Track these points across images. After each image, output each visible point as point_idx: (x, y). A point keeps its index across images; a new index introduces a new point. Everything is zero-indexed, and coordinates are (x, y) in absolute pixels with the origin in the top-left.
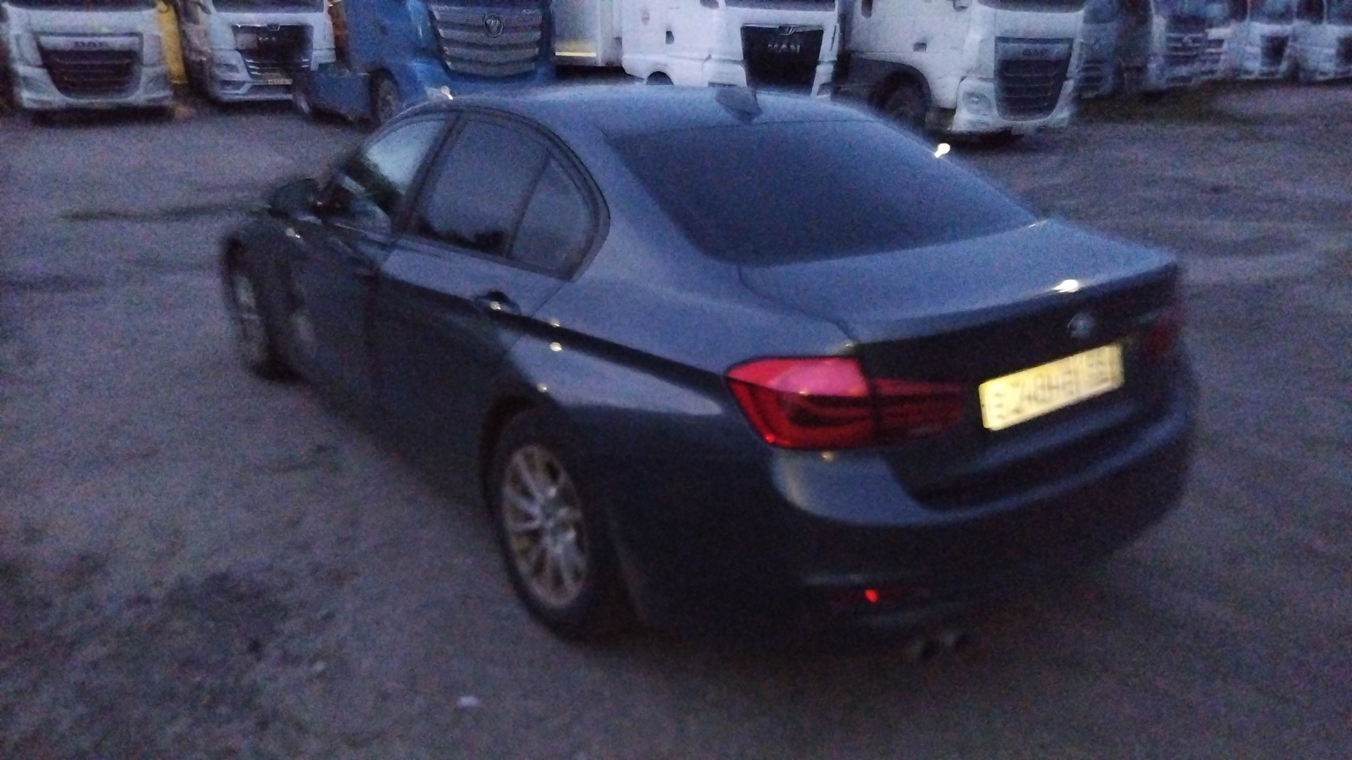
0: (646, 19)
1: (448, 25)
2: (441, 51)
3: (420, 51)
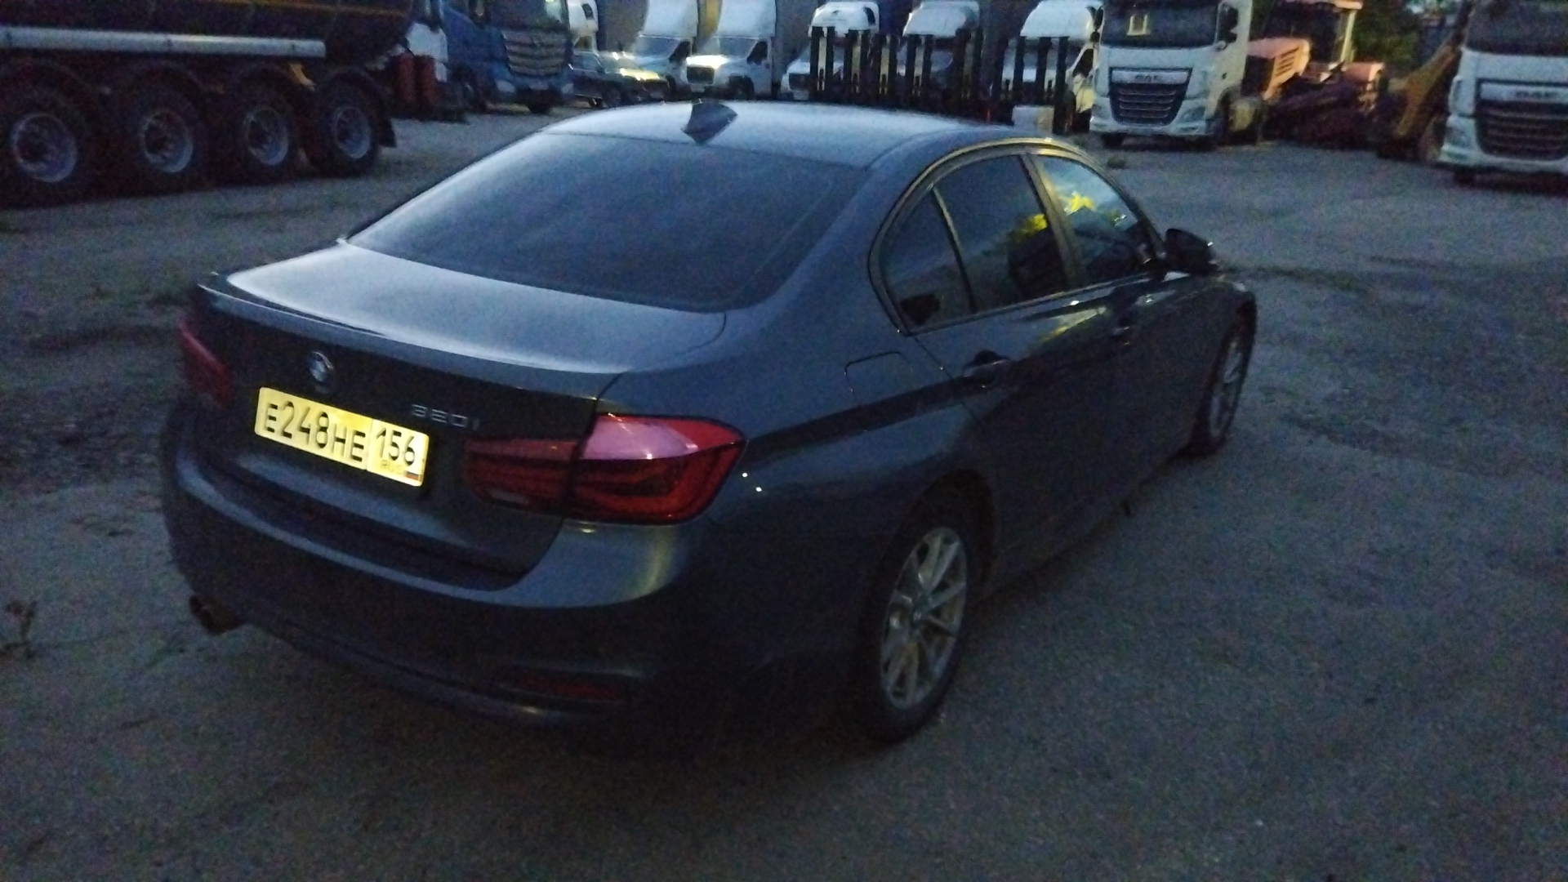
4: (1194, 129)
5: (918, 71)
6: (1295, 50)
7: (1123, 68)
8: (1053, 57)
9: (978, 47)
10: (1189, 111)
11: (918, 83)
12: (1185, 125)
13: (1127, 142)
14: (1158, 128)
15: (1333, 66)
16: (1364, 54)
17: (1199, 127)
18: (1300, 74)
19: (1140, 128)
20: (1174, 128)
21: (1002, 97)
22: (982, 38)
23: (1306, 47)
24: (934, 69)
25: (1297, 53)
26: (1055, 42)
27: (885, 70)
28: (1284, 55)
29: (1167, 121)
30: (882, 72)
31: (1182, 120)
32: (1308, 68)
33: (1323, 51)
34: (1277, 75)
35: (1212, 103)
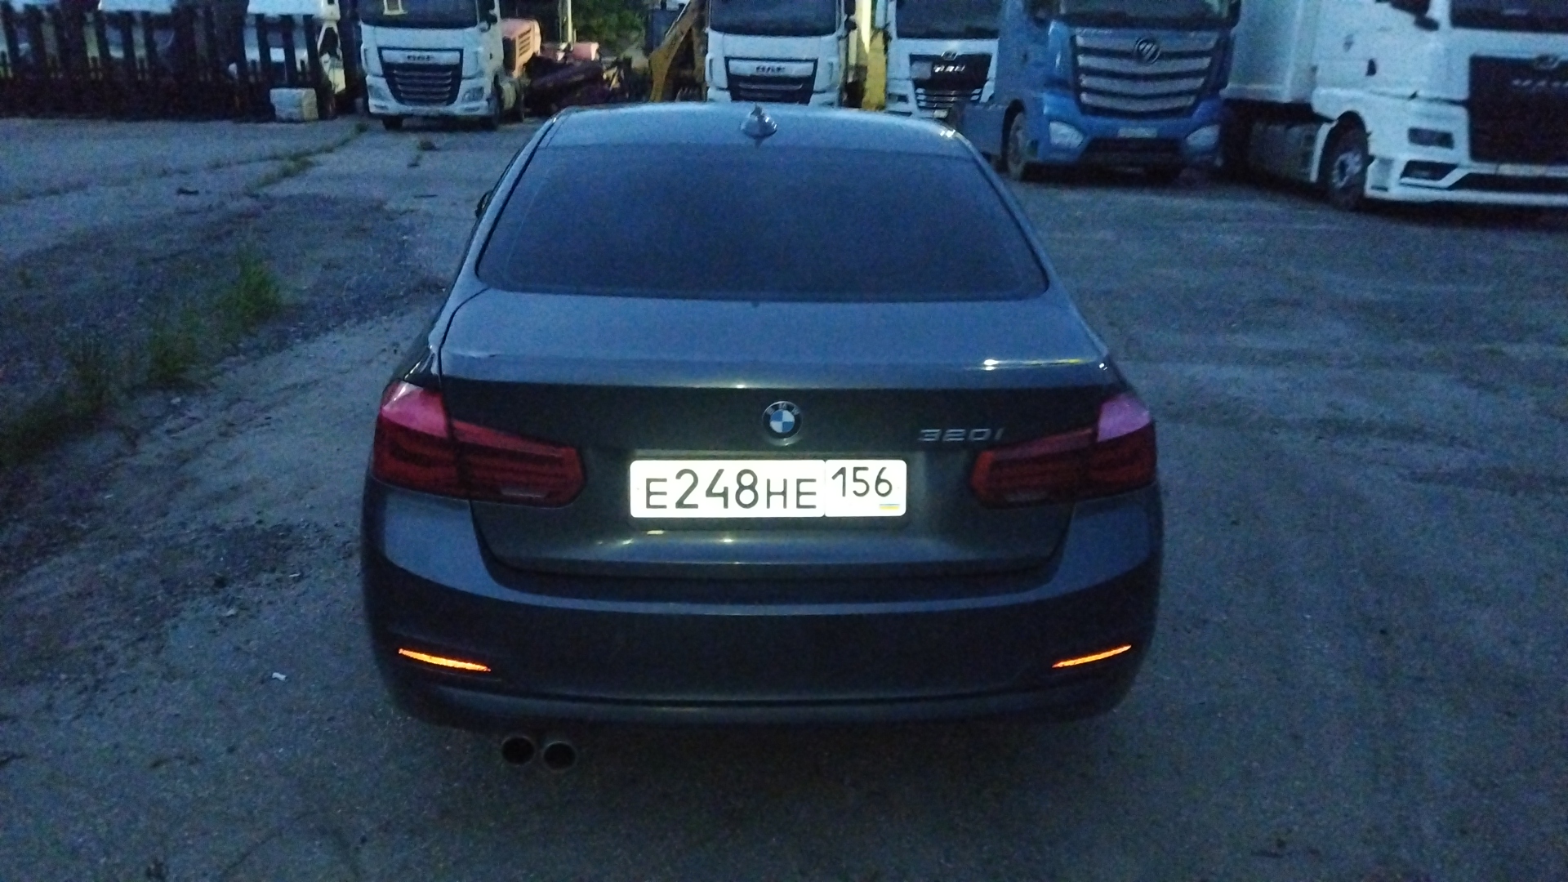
0: (1348, 44)
1: (1087, 51)
2: (1077, 83)
3: (1054, 83)
4: (478, 108)
5: (140, 52)
6: (529, 32)
7: (394, 49)
8: (299, 37)
9: (210, 25)
10: (468, 92)
11: (142, 66)
12: (466, 106)
13: (405, 123)
14: (442, 109)
15: (563, 46)
16: (584, 34)
17: (482, 107)
18: (539, 54)
19: (425, 109)
20: (458, 108)
21: (252, 79)
22: (211, 14)
23: (536, 28)
24: (159, 48)
25: (531, 34)
26: (300, 21)
27: (93, 51)
28: (521, 36)
29: (451, 100)
30: (90, 55)
31: (463, 101)
32: (542, 48)
33: (551, 33)
34: (521, 55)
35: (487, 83)
